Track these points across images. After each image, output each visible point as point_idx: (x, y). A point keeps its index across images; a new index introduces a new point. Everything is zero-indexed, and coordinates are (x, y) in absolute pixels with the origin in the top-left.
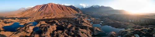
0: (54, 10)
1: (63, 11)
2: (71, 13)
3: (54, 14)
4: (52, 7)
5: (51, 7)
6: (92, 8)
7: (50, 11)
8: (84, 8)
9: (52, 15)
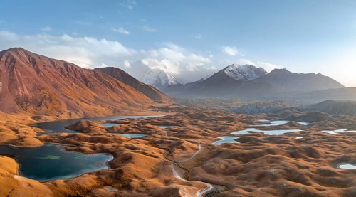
0: (55, 86)
1: (95, 94)
2: (129, 104)
3: (67, 104)
4: (38, 71)
5: (33, 71)
6: (221, 80)
7: (37, 88)
8: (172, 82)
9: (64, 107)
